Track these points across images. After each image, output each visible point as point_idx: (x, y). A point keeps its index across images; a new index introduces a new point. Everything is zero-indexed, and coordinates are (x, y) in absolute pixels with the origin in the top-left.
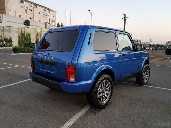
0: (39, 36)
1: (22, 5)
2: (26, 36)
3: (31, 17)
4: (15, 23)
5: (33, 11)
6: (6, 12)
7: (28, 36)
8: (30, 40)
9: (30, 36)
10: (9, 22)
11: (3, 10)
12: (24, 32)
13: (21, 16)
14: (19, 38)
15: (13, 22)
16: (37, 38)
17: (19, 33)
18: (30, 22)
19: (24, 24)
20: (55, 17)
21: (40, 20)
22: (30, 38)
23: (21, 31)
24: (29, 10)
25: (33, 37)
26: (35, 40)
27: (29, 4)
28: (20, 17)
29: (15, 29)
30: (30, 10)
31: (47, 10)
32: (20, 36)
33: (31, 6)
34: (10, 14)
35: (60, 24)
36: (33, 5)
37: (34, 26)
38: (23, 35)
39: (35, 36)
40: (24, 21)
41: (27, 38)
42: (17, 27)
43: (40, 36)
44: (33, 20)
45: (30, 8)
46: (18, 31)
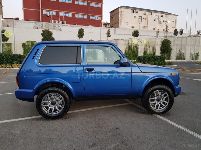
0: (148, 47)
1: (136, 14)
2: (133, 48)
3: (144, 27)
4: (127, 35)
5: (147, 20)
6: (119, 25)
7: (135, 48)
8: (137, 52)
9: (137, 47)
10: (121, 34)
11: (117, 23)
12: (131, 44)
13: (133, 26)
14: (126, 50)
15: (125, 35)
16: (146, 49)
17: (126, 46)
18: (139, 32)
19: (133, 35)
20: (175, 21)
21: (155, 29)
22: (137, 50)
23: (128, 43)
24: (142, 19)
25: (141, 49)
26: (143, 52)
27: (143, 12)
28: (132, 28)
29: (122, 42)
30: (144, 19)
31: (164, 15)
32: (126, 49)
33: (145, 14)
34: (122, 27)
35: (179, 30)
36: (147, 13)
37: (147, 36)
38: (130, 47)
39: (143, 48)
40: (133, 32)
41: (134, 50)
42: (124, 39)
43: (150, 47)
44: (146, 29)
45: (144, 16)
46: (124, 43)
